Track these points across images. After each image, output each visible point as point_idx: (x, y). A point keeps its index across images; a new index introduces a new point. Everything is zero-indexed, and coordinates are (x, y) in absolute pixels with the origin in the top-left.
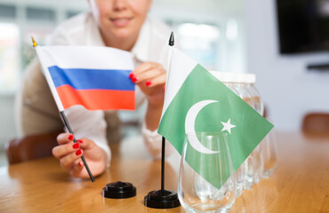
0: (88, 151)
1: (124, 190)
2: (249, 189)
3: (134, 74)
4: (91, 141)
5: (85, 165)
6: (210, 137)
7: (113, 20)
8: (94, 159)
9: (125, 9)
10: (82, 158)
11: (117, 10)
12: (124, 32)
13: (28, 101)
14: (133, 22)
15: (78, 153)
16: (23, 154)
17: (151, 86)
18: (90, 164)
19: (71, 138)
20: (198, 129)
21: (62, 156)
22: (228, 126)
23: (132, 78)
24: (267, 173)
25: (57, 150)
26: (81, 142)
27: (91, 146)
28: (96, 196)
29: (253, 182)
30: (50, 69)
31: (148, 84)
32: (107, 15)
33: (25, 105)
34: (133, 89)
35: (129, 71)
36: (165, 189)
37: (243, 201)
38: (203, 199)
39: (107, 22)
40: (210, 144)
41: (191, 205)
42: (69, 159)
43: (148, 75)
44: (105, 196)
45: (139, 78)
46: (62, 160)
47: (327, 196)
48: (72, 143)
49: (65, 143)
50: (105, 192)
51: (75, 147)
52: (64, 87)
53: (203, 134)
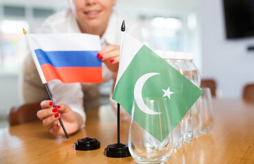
0: (65, 114)
1: (90, 143)
2: (189, 142)
3: (101, 54)
4: (68, 107)
5: (62, 125)
6: (152, 101)
7: (86, 13)
8: (69, 121)
9: (94, 4)
10: (59, 119)
11: (88, 5)
12: (95, 22)
13: (28, 78)
14: (102, 14)
15: (57, 116)
16: (21, 118)
17: (113, 63)
18: (65, 124)
19: (51, 104)
20: (144, 95)
21: (45, 118)
22: (168, 93)
23: (99, 57)
24: (205, 130)
25: (40, 113)
26: (59, 107)
27: (68, 110)
28: (69, 149)
29: (192, 137)
30: (36, 51)
31: (112, 61)
32: (81, 9)
33: (25, 81)
34: (101, 66)
35: (97, 52)
36: (121, 142)
37: (183, 151)
38: (149, 150)
39: (82, 15)
40: (152, 106)
41: (138, 154)
42: (49, 120)
43: (112, 54)
44: (76, 149)
45: (105, 56)
46: (44, 121)
47: (250, 147)
48: (52, 108)
49: (46, 108)
50: (76, 145)
51: (54, 111)
52: (46, 65)
53: (147, 99)
